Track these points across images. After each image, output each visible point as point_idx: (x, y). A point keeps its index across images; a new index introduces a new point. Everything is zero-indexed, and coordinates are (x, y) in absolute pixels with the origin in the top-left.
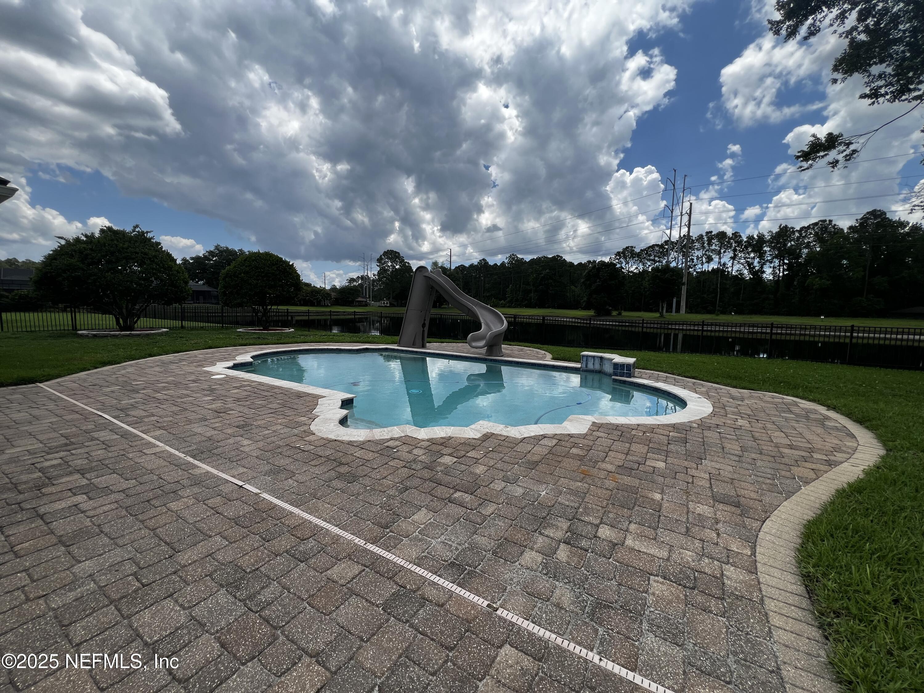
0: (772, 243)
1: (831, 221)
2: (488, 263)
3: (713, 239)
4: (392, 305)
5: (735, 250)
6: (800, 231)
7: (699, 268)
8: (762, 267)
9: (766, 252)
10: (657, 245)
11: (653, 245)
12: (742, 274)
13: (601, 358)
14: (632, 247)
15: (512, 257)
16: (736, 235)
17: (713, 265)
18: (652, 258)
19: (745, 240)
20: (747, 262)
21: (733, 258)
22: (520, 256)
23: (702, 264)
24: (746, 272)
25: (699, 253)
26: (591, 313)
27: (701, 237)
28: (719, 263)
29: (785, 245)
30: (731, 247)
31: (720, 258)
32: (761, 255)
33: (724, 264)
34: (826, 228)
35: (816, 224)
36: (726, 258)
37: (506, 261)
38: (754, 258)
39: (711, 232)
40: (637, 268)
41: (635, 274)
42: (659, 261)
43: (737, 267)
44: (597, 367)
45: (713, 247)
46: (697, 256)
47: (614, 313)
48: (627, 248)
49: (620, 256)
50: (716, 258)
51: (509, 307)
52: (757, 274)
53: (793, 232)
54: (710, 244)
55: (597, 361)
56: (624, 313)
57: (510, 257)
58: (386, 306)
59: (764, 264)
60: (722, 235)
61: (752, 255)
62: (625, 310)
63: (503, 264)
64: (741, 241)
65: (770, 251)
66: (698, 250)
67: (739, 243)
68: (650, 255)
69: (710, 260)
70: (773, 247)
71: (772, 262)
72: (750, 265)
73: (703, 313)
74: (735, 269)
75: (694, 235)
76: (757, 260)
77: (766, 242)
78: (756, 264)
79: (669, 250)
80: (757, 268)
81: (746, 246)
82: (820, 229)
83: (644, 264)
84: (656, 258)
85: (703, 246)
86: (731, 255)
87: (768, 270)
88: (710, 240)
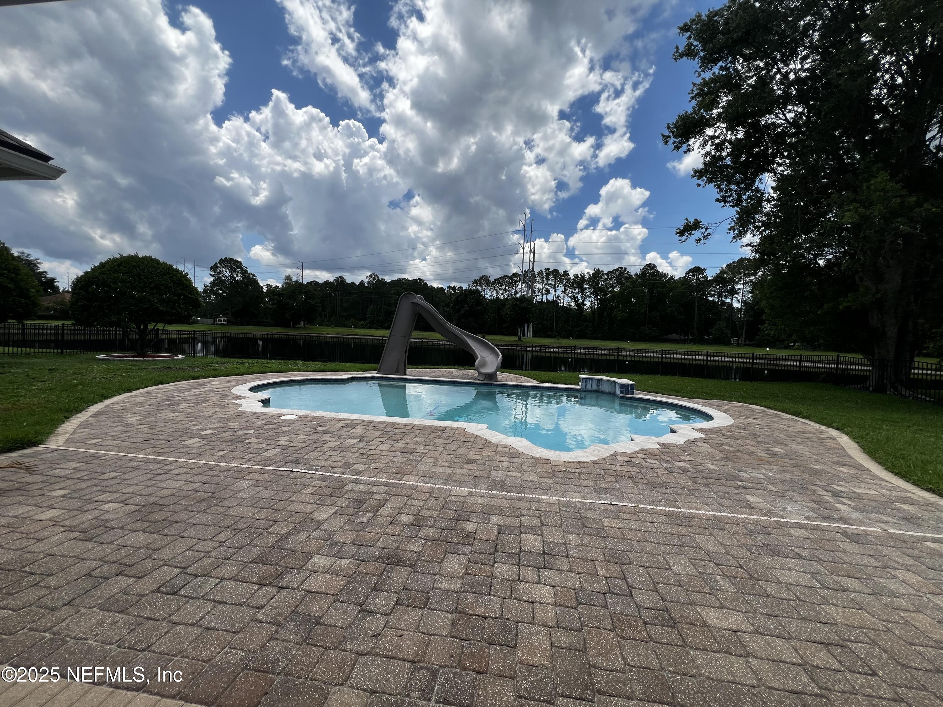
0: (590, 282)
1: (626, 269)
2: (345, 281)
3: (549, 275)
4: (230, 323)
5: (565, 286)
6: (607, 274)
7: (539, 298)
8: (583, 301)
9: (586, 289)
10: (507, 277)
11: (504, 276)
12: (570, 305)
13: (598, 380)
14: (487, 276)
15: (373, 276)
16: (566, 273)
17: (551, 297)
18: (503, 287)
19: (572, 278)
20: (574, 296)
21: (564, 292)
22: (381, 277)
23: (542, 295)
24: (573, 304)
25: (540, 286)
27: (541, 273)
28: (555, 295)
29: (598, 284)
30: (562, 283)
31: (555, 291)
32: (583, 291)
33: (558, 297)
34: (623, 273)
35: (617, 270)
36: (559, 292)
37: (366, 281)
38: (578, 293)
39: (549, 269)
40: (491, 296)
41: (490, 300)
42: (509, 291)
43: (567, 299)
44: (595, 387)
45: (550, 282)
48: (483, 276)
49: (476, 283)
50: (552, 292)
51: (370, 328)
52: (580, 306)
53: (603, 275)
54: (548, 279)
55: (595, 383)
57: (371, 276)
58: (222, 324)
59: (585, 298)
60: (556, 273)
61: (577, 290)
63: (362, 283)
64: (569, 279)
65: (589, 288)
66: (539, 283)
67: (568, 279)
68: (502, 285)
69: (548, 292)
70: (590, 285)
71: (590, 297)
72: (575, 298)
73: (545, 337)
74: (566, 301)
75: (537, 270)
76: (580, 295)
77: (586, 281)
78: (579, 298)
79: (516, 281)
80: (580, 301)
81: (573, 283)
82: (620, 274)
83: (497, 292)
84: (507, 288)
85: (543, 280)
86: (563, 289)
87: (588, 303)
88: (548, 275)
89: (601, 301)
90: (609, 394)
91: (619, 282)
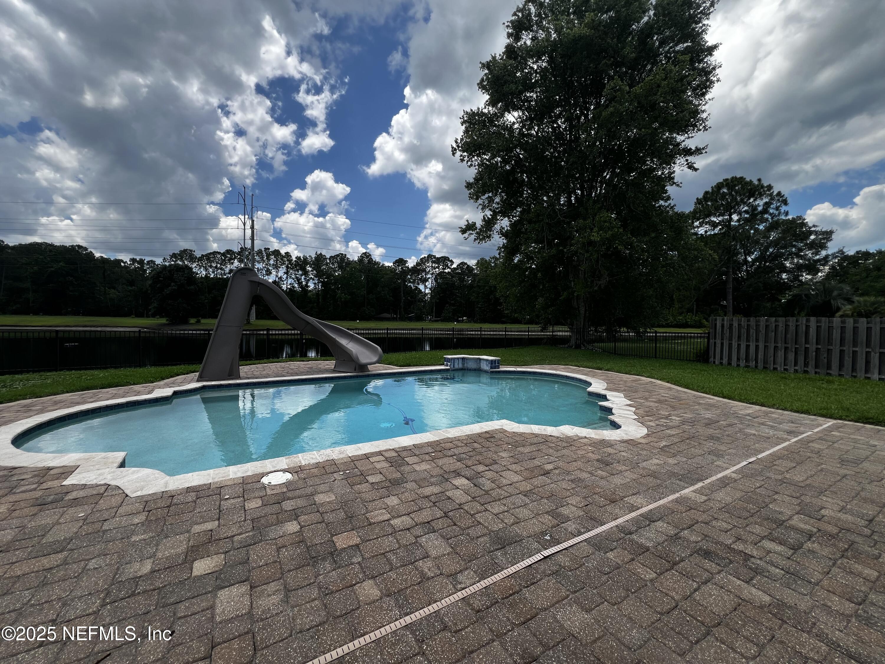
0: (313, 264)
3: (270, 255)
5: (287, 267)
6: (330, 259)
8: (307, 283)
9: (309, 271)
10: (219, 253)
11: (215, 252)
12: (293, 287)
13: (463, 359)
14: (191, 251)
16: (287, 254)
17: (272, 278)
18: (214, 264)
19: (294, 259)
20: (297, 278)
21: (287, 273)
24: (296, 285)
25: (260, 266)
26: (164, 321)
27: (260, 252)
28: (277, 276)
29: (321, 268)
30: (284, 264)
31: (277, 272)
32: (306, 273)
33: (281, 278)
35: (338, 255)
36: (281, 273)
38: (301, 275)
39: (269, 249)
42: (221, 269)
43: (290, 281)
44: (461, 366)
45: (271, 262)
46: (258, 268)
47: (193, 321)
48: (185, 250)
49: (176, 257)
50: (274, 272)
52: (304, 288)
53: (325, 259)
54: (268, 259)
55: (460, 361)
56: (203, 321)
59: (308, 280)
60: (277, 253)
61: (300, 272)
62: (204, 317)
64: (292, 260)
65: (312, 271)
66: (259, 262)
67: (290, 261)
68: (211, 262)
69: (269, 273)
70: (313, 268)
71: (313, 279)
72: (298, 280)
73: (268, 319)
74: (289, 282)
75: (256, 249)
76: (303, 277)
77: (309, 263)
78: (303, 280)
79: (231, 259)
80: (304, 283)
81: (295, 265)
82: (341, 259)
83: (206, 270)
84: (219, 265)
85: (263, 260)
86: (284, 270)
87: (311, 286)
88: (268, 256)
89: (324, 284)
90: (475, 370)
91: (340, 267)
